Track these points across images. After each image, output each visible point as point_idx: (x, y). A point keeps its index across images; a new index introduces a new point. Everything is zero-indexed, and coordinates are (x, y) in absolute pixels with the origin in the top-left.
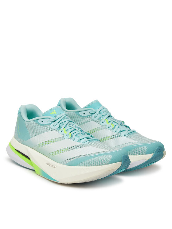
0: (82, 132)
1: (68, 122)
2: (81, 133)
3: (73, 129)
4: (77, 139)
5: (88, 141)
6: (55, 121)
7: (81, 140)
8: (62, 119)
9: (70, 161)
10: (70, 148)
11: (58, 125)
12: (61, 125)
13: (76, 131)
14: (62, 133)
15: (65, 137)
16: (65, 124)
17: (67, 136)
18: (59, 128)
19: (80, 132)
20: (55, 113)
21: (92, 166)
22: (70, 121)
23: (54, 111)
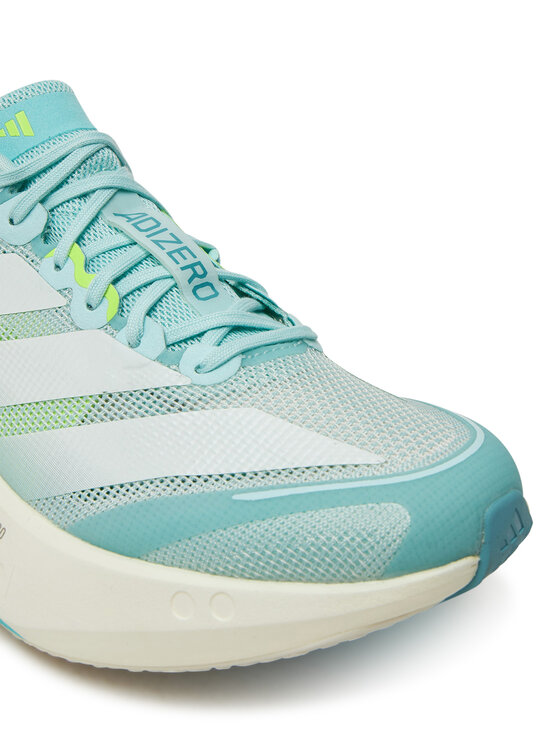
0: (197, 281)
1: (108, 193)
2: (187, 289)
3: (136, 253)
4: (155, 335)
5: (237, 361)
6: (22, 186)
7: (185, 341)
8: (71, 175)
9: (111, 503)
10: (107, 405)
11: (40, 216)
12: (59, 220)
13: (159, 271)
14: (62, 279)
15: (79, 310)
16: (88, 209)
17: (89, 306)
18: (46, 236)
19: (182, 277)
20: (28, 131)
21: (252, 577)
22: (122, 190)
23: (21, 117)
